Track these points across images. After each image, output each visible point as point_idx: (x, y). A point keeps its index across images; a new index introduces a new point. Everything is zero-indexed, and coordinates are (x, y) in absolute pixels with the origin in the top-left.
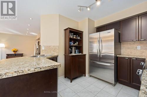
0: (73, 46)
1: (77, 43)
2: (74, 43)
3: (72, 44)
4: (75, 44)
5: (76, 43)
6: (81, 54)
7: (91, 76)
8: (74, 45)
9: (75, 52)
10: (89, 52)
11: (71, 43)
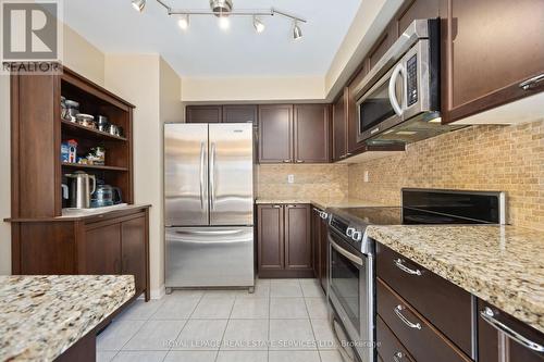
0: (74, 169)
1: (100, 153)
2: (82, 154)
3: (69, 154)
4: (91, 157)
5: (94, 154)
6: (122, 206)
7: (173, 290)
8: (82, 162)
9: (94, 196)
10: (164, 197)
11: (64, 150)
